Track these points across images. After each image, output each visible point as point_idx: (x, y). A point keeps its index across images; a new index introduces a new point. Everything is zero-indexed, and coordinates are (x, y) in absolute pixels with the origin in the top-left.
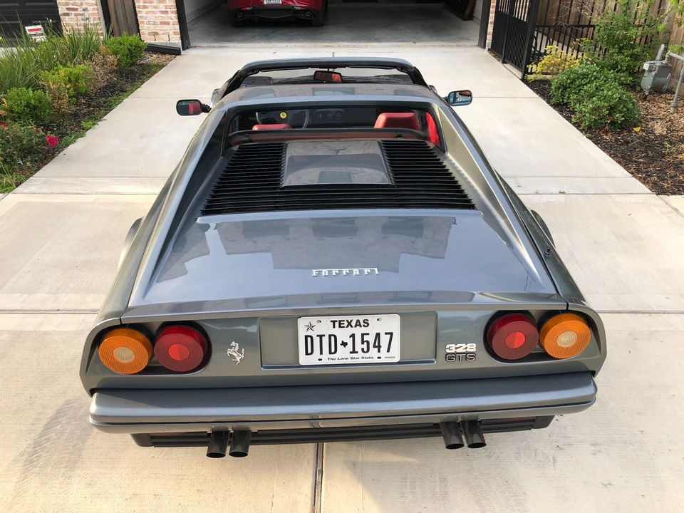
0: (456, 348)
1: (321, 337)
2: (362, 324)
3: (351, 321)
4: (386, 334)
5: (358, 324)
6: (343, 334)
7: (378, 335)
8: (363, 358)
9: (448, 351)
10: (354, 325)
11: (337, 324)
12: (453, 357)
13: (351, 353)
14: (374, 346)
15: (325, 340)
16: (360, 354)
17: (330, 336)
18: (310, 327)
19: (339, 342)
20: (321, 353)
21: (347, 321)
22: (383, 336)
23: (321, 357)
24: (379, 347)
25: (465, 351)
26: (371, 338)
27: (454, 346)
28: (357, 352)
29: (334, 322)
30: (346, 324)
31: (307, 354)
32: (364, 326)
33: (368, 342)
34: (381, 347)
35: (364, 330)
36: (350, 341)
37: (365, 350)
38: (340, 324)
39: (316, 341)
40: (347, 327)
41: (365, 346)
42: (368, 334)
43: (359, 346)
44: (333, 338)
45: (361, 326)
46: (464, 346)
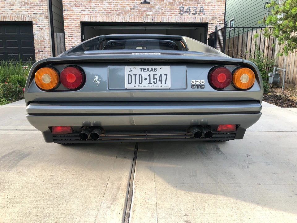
0: (196, 82)
1: (135, 75)
2: (154, 70)
3: (149, 68)
4: (164, 75)
5: (152, 70)
6: (145, 74)
7: (161, 75)
8: (154, 86)
9: (192, 83)
10: (150, 70)
11: (142, 70)
12: (195, 86)
13: (149, 83)
14: (159, 81)
15: (137, 77)
16: (153, 84)
17: (139, 75)
18: (131, 71)
19: (143, 78)
20: (135, 83)
21: (147, 68)
22: (163, 76)
23: (135, 85)
24: (161, 81)
25: (200, 83)
26: (157, 77)
27: (195, 81)
28: (151, 83)
29: (141, 69)
30: (147, 70)
31: (129, 83)
32: (154, 71)
33: (156, 79)
34: (162, 81)
35: (154, 73)
36: (148, 78)
37: (155, 82)
38: (144, 70)
39: (133, 77)
40: (147, 71)
41: (155, 80)
42: (156, 75)
43: (152, 80)
44: (141, 76)
45: (153, 71)
46: (199, 81)
